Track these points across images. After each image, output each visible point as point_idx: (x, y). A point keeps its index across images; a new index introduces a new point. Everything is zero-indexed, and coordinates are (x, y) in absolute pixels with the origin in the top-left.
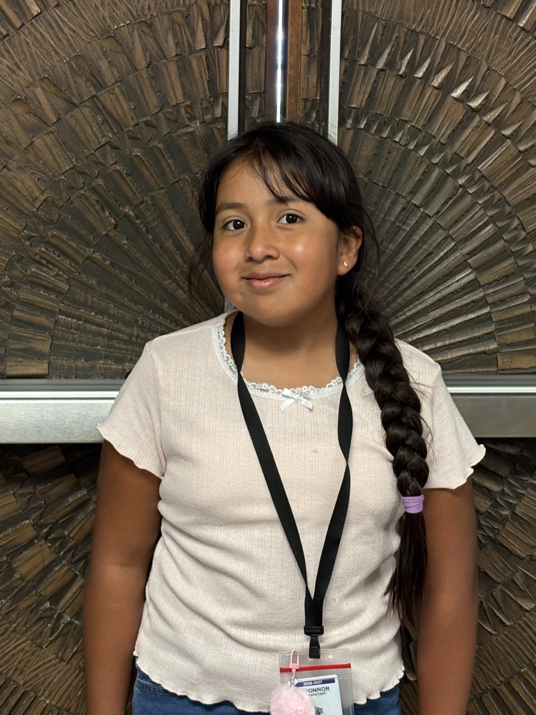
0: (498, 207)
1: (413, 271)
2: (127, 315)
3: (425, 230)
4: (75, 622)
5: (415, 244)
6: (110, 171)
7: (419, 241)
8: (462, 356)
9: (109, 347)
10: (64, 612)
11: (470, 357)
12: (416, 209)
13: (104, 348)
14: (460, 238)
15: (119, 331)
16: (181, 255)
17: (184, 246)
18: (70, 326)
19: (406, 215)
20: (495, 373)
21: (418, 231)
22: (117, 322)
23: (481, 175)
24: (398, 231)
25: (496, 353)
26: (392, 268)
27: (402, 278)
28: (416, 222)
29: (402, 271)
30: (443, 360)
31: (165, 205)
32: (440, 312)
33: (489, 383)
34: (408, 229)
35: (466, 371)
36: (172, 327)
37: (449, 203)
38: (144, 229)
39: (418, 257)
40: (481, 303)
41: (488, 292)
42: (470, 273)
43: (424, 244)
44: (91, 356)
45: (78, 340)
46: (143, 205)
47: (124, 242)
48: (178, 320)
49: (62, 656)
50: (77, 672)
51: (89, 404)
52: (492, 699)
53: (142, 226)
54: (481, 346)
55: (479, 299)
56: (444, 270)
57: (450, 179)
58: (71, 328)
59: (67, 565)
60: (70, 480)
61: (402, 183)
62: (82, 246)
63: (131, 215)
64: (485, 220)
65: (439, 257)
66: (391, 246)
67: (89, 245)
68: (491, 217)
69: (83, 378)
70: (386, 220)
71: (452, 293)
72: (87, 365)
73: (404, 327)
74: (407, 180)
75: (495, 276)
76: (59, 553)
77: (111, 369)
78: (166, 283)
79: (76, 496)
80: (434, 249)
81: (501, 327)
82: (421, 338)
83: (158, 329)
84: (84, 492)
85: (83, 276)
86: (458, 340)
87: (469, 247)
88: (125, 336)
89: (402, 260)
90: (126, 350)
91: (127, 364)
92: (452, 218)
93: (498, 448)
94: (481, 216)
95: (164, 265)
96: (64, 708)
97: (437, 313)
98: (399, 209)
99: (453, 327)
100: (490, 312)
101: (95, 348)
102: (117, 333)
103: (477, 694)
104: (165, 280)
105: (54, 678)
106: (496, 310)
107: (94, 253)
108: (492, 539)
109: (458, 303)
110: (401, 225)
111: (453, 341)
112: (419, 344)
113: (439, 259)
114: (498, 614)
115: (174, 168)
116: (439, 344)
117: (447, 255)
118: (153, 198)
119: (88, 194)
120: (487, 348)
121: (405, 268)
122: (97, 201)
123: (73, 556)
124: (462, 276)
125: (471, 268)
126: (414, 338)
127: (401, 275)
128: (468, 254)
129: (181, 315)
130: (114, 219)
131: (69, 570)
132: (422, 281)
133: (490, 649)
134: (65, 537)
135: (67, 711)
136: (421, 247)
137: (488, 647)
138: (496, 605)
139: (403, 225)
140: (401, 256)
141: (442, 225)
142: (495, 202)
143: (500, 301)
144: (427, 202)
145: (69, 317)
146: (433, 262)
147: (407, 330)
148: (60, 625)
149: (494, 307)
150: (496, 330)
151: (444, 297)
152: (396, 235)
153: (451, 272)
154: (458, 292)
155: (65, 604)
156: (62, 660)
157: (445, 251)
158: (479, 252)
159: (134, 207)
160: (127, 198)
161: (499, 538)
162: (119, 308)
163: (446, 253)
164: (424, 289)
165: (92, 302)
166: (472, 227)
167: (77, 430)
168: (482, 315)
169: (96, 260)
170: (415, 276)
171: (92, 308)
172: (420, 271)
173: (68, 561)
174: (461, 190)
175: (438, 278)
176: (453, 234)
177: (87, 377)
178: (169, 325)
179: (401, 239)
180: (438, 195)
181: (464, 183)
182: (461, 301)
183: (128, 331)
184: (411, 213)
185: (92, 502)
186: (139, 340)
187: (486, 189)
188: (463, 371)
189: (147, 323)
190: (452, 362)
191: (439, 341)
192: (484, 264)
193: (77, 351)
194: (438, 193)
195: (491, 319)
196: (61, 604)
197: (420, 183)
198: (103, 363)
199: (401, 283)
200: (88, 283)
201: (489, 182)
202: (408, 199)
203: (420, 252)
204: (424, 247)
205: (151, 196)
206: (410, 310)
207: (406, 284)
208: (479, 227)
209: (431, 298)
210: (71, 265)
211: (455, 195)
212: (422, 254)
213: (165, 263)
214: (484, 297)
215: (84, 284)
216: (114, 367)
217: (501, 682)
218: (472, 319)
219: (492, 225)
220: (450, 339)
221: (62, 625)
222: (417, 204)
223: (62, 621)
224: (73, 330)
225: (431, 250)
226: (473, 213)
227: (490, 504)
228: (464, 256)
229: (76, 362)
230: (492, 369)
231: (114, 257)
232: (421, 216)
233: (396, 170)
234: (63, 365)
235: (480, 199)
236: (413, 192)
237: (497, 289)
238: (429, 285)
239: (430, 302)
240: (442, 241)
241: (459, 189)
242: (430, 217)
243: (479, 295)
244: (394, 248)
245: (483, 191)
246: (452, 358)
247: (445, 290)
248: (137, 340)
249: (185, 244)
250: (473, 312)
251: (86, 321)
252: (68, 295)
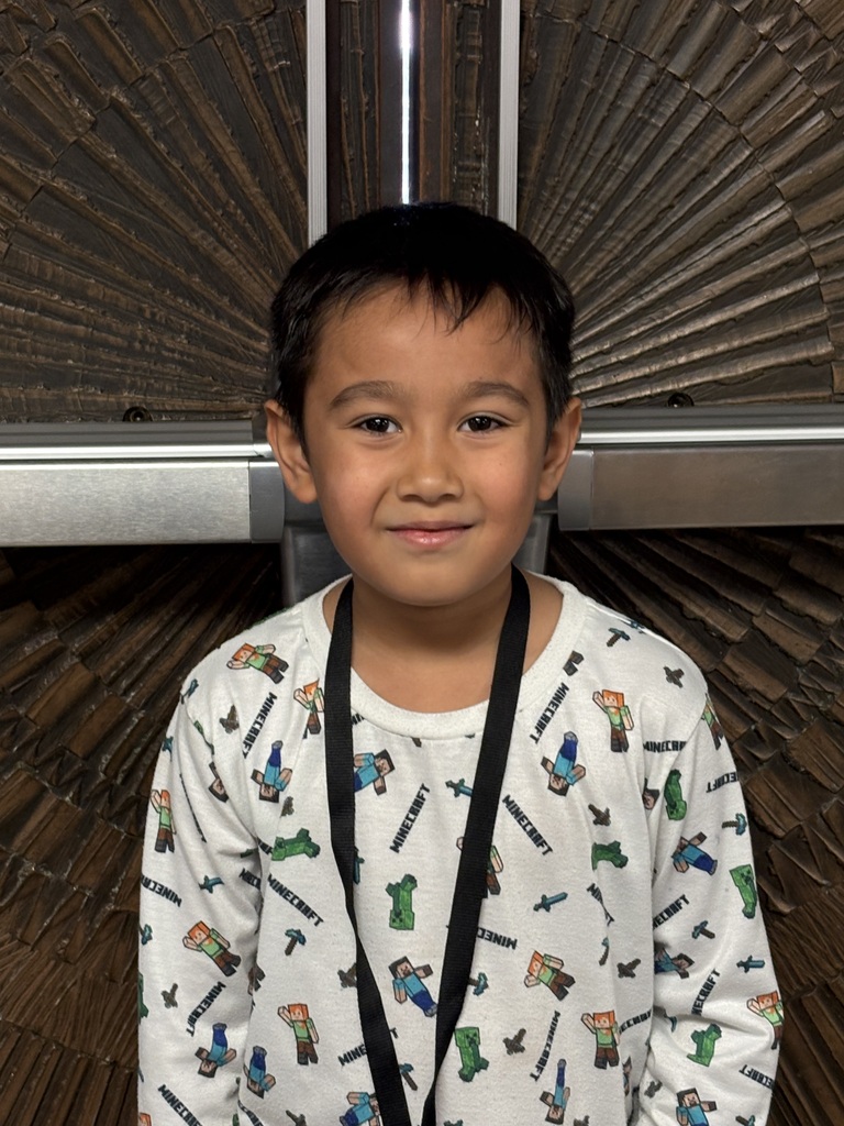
0: (834, 77)
1: (671, 207)
2: (123, 300)
3: (694, 125)
4: (45, 873)
5: (675, 154)
6: (77, 17)
7: (681, 149)
8: (765, 369)
9: (91, 360)
10: (23, 856)
11: (777, 371)
12: (676, 83)
13: (80, 364)
14: (759, 141)
15: (109, 330)
16: (223, 181)
17: (228, 164)
18: (12, 322)
19: (658, 97)
20: (829, 400)
21: (680, 128)
22: (104, 313)
23: (801, 15)
24: (642, 128)
25: (829, 362)
26: (630, 201)
27: (648, 220)
28: (677, 110)
29: (648, 207)
30: (728, 378)
31: (189, 83)
32: (721, 287)
33: (816, 420)
34: (661, 125)
35: (772, 397)
36: (209, 322)
37: (740, 72)
38: (149, 131)
39: (680, 180)
40: (801, 267)
41: (813, 246)
42: (781, 208)
43: (690, 154)
44: (57, 378)
45: (29, 349)
46: (146, 82)
47: (110, 156)
48: (220, 307)
49: (21, 937)
50: (52, 963)
51: (47, 472)
52: (820, 1003)
53: (144, 124)
54: (801, 350)
55: (796, 259)
56: (729, 204)
57: (742, 23)
58: (16, 325)
59: (25, 770)
60: (24, 614)
61: (648, 34)
62: (30, 166)
63: (121, 104)
64: (809, 105)
65: (721, 177)
66: (627, 157)
67: (42, 161)
68: (822, 97)
69: (43, 422)
70: (620, 107)
71: (746, 248)
72: (49, 395)
73: (652, 316)
74: (658, 26)
75: (828, 214)
76: (10, 748)
77: (95, 403)
78: (196, 236)
79: (38, 643)
80: (710, 162)
81: (839, 312)
82: (686, 337)
83: (182, 326)
84: (53, 635)
85: (35, 224)
86: (757, 338)
87: (779, 157)
88: (119, 340)
89: (649, 186)
90: (123, 366)
91: (126, 394)
92: (746, 102)
93: (833, 543)
94: (802, 96)
95: (190, 201)
96: (31, 1028)
97: (718, 286)
98: (642, 85)
99: (747, 314)
100: (818, 284)
101: (61, 363)
102: (104, 335)
103: (793, 993)
104: (193, 230)
105: (10, 974)
106: (829, 280)
107: (53, 179)
108: (820, 712)
109: (755, 267)
110: (646, 116)
111: (747, 341)
112: (681, 349)
113: (721, 182)
114: (831, 848)
115: (202, 10)
116: (721, 348)
117: (735, 175)
118: (164, 68)
119: (37, 62)
120: (812, 354)
121: (655, 200)
122: (56, 77)
123: (37, 753)
124: (764, 215)
125: (783, 199)
126: (674, 336)
127: (647, 213)
128: (776, 171)
129: (226, 300)
130: (91, 112)
131: (30, 778)
132: (687, 226)
133: (818, 914)
134: (19, 718)
135: (36, 1034)
136: (685, 160)
137: (814, 908)
138: (829, 834)
139: (651, 116)
140: (648, 178)
141: (727, 116)
142: (829, 68)
143: (838, 262)
144: (696, 70)
145: (9, 304)
146: (709, 188)
147: (659, 321)
148: (16, 880)
149: (826, 274)
150: (830, 317)
151: (729, 257)
152: (637, 135)
153: (744, 208)
154: (758, 246)
155: (24, 842)
156: (23, 942)
157: (732, 166)
158: (799, 166)
159: (130, 88)
160: (115, 69)
161: (835, 710)
162: (107, 286)
163: (734, 171)
164: (692, 242)
165: (54, 275)
166: (784, 119)
167: (26, 523)
168: (804, 289)
169: (58, 193)
170: (674, 215)
171: (52, 286)
172: (685, 205)
173: (27, 763)
174: (763, 44)
175: (717, 220)
176: (748, 134)
177: (50, 419)
178: (203, 319)
179: (647, 143)
180: (718, 56)
181: (769, 32)
182: (763, 264)
183: (125, 329)
184: (666, 92)
185: (68, 653)
186: (147, 348)
187: (811, 44)
188: (767, 398)
189: (161, 314)
190: (745, 381)
191: (719, 343)
192: (807, 191)
193: (28, 368)
194: (718, 53)
195: (822, 297)
196: (18, 842)
197: (684, 31)
198: (79, 393)
199: (647, 230)
200: (44, 238)
201: (819, 28)
202: (661, 65)
203: (684, 168)
204: (692, 159)
205: (161, 65)
206: (665, 281)
207: (656, 233)
208: (798, 118)
209: (705, 258)
210: (10, 202)
211: (751, 55)
212: (687, 173)
213: (193, 196)
214: (807, 255)
215: (36, 238)
216: (100, 399)
217: (837, 970)
218: (783, 298)
219: (822, 113)
220: (742, 337)
221: (21, 879)
222: (678, 74)
223: (21, 872)
224: (19, 330)
225: (705, 163)
226: (787, 91)
227: (818, 646)
228: (769, 177)
229: (27, 391)
230: (820, 394)
231: (92, 186)
232: (685, 99)
233: (637, 7)
234: (5, 398)
235: (800, 62)
236: (670, 51)
237: (832, 238)
238: (701, 233)
239: (702, 266)
240: (726, 146)
241: (759, 43)
242: (703, 100)
243: (797, 250)
244: (634, 160)
245: (805, 47)
246: (745, 374)
247: (732, 242)
248: (143, 347)
249: (230, 160)
250: (786, 284)
251: (44, 311)
252: (7, 261)
